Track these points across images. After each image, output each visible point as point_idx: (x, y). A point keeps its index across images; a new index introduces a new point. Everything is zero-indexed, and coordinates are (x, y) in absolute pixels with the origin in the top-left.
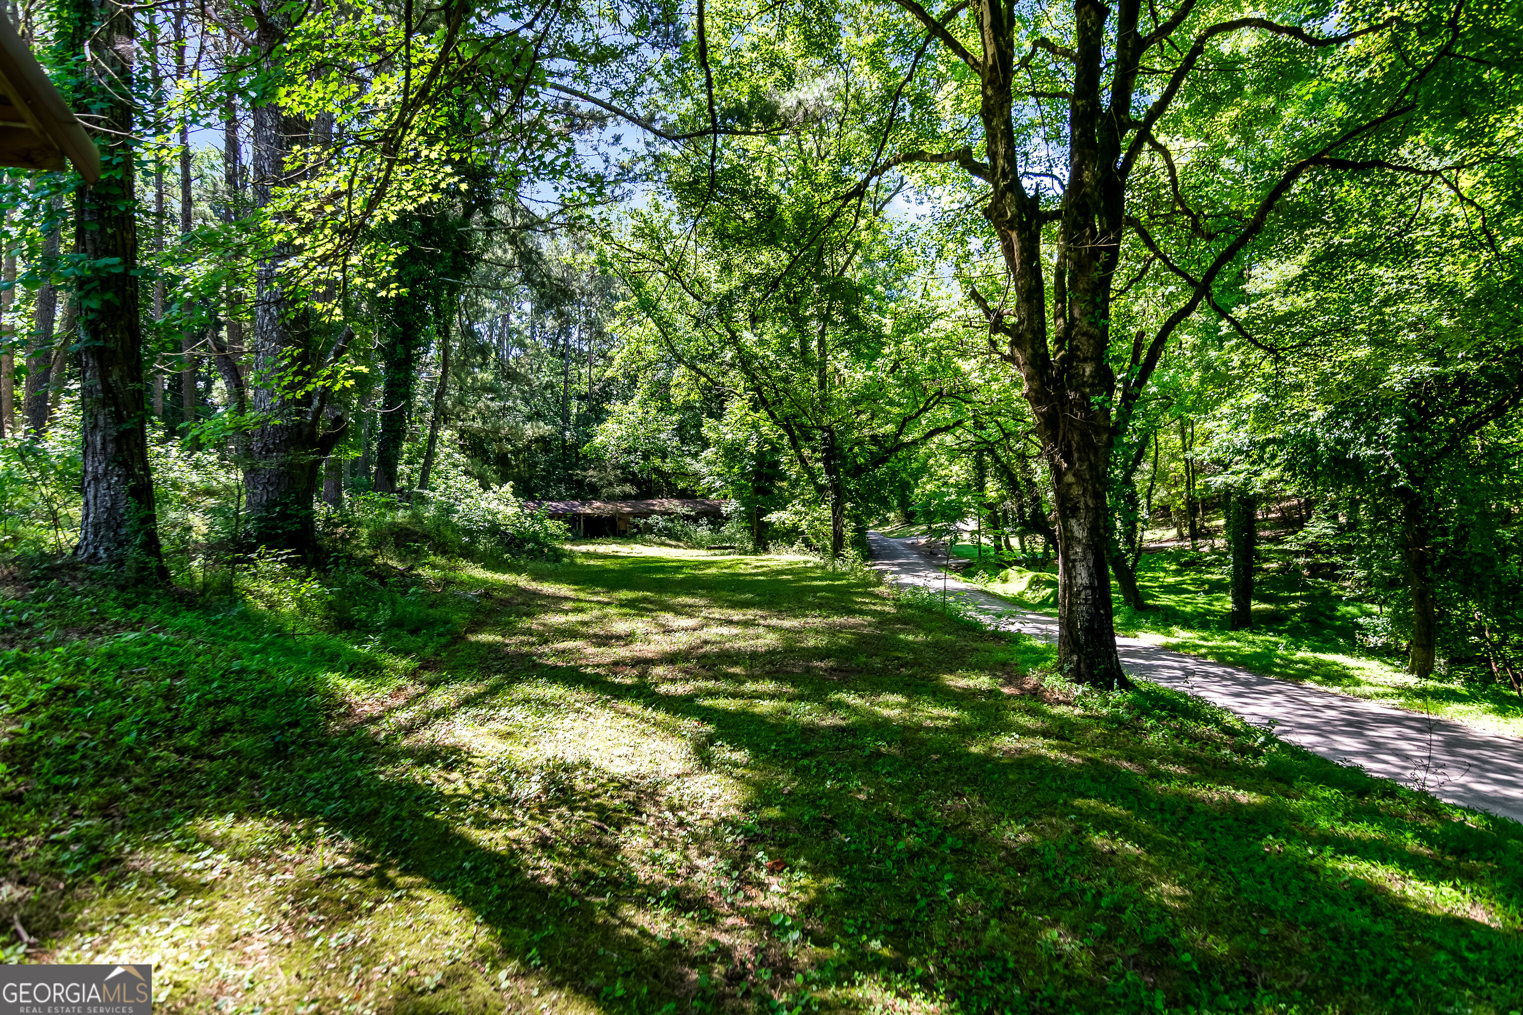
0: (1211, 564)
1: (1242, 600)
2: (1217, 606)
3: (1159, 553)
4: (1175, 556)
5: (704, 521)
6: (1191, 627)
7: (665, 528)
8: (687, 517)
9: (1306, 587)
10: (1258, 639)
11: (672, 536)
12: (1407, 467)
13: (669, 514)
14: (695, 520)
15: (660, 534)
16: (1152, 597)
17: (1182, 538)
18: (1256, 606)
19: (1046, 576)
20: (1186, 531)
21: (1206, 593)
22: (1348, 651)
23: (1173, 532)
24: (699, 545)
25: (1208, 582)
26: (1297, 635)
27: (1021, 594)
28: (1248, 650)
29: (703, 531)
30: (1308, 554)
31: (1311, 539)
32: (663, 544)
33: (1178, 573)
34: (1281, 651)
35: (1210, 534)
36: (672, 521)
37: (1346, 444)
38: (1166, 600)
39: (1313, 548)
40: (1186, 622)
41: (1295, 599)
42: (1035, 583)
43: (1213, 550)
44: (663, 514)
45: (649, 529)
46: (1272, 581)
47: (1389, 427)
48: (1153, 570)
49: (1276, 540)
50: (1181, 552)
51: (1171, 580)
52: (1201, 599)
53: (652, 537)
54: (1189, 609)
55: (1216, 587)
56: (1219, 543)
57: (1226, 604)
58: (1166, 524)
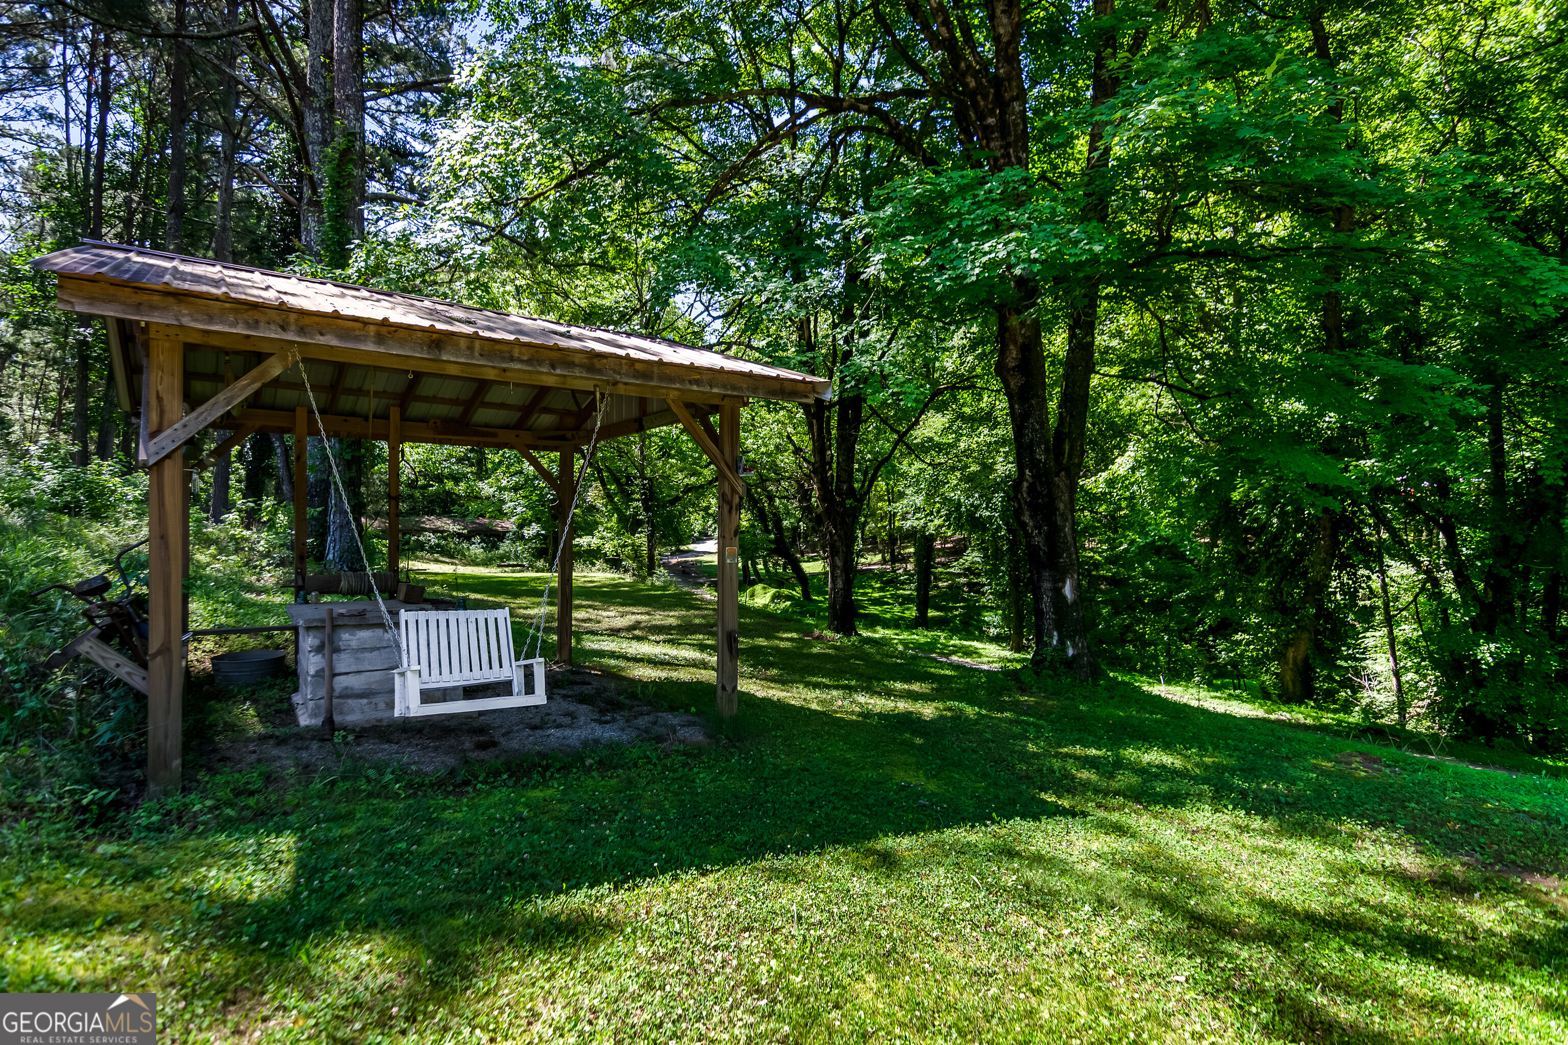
0: (903, 583)
1: (922, 611)
2: (907, 614)
3: (869, 574)
4: (880, 576)
5: (477, 539)
6: (888, 627)
7: (438, 545)
8: (459, 535)
9: (964, 600)
10: (930, 634)
11: (444, 552)
12: (1007, 524)
13: (442, 532)
14: (468, 538)
15: (432, 550)
16: (864, 608)
17: (884, 561)
18: (931, 613)
19: (785, 591)
20: (888, 557)
21: (901, 604)
22: (979, 639)
23: (879, 557)
24: (474, 563)
25: (901, 596)
26: (954, 631)
27: (766, 606)
28: (922, 640)
29: (476, 549)
30: (966, 576)
31: (967, 565)
32: (436, 561)
33: (881, 589)
34: (942, 640)
35: (904, 559)
36: (445, 539)
37: (977, 508)
38: (874, 610)
39: (969, 571)
40: (886, 624)
41: (956, 609)
42: (775, 597)
43: (906, 572)
44: (435, 531)
45: (421, 546)
46: (943, 596)
47: (998, 498)
48: (864, 587)
49: (944, 565)
50: (883, 573)
51: (876, 595)
52: (897, 609)
53: (424, 553)
54: (888, 616)
55: (907, 600)
56: (910, 567)
57: (912, 612)
58: (874, 550)
